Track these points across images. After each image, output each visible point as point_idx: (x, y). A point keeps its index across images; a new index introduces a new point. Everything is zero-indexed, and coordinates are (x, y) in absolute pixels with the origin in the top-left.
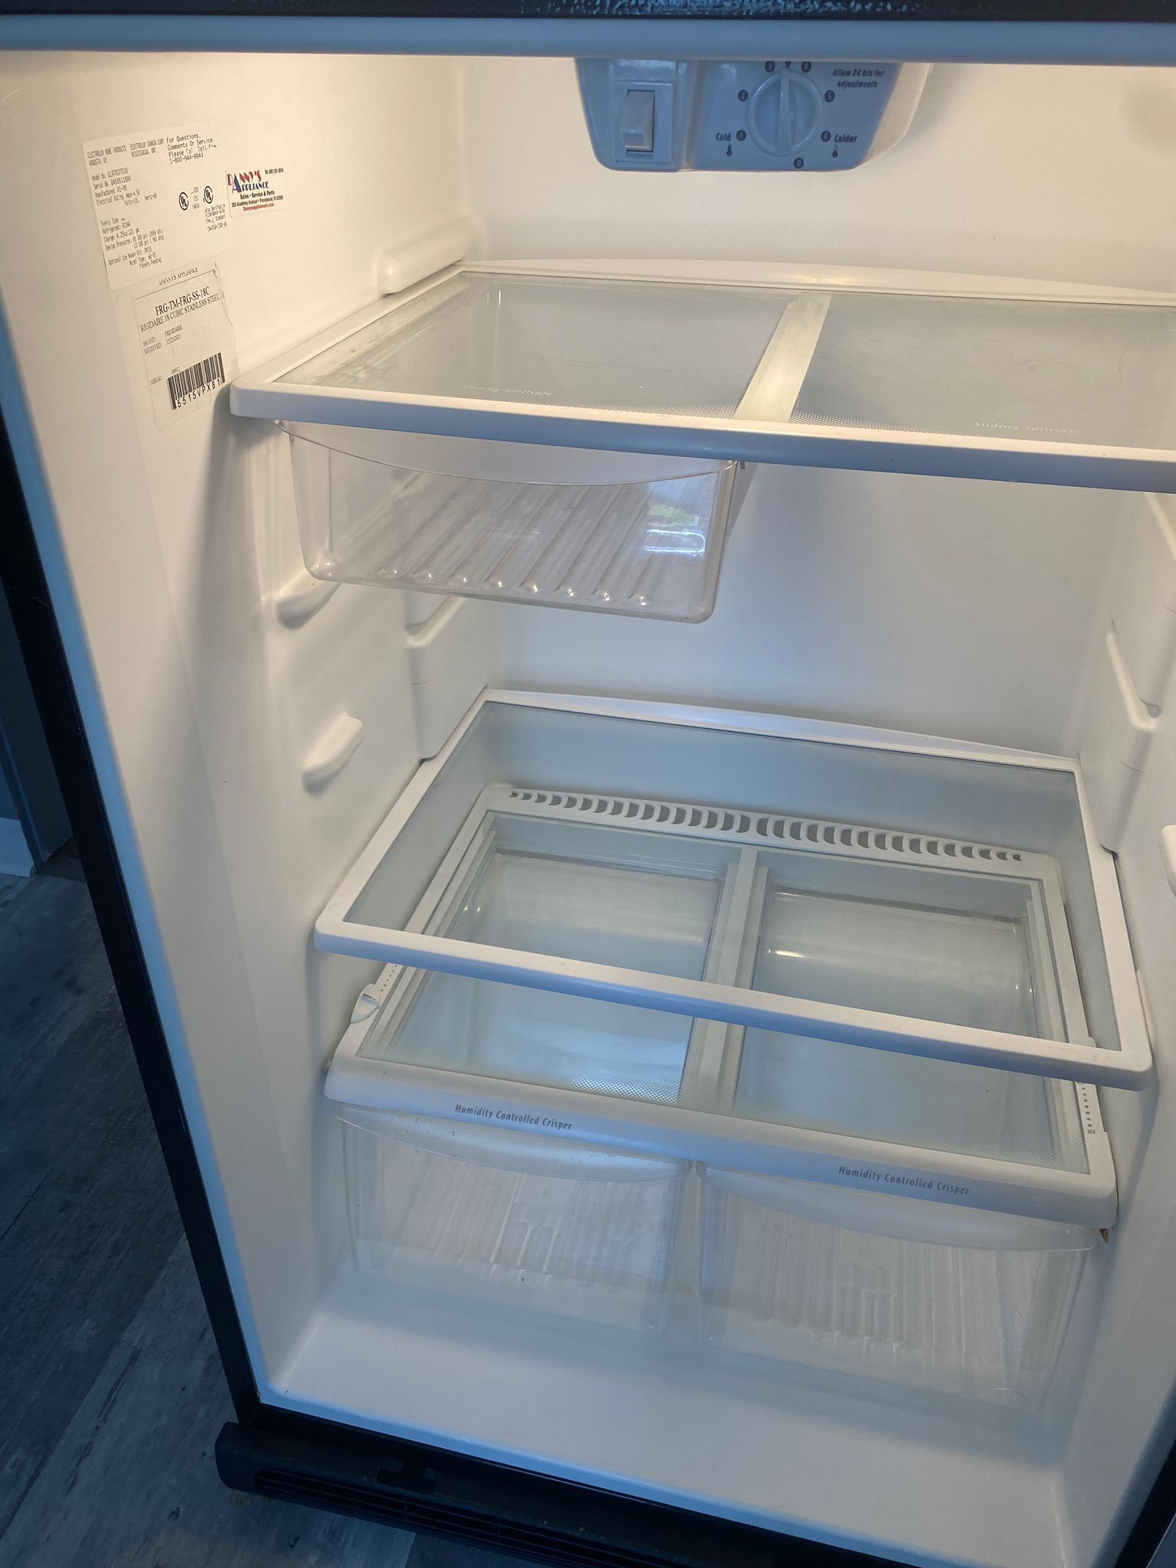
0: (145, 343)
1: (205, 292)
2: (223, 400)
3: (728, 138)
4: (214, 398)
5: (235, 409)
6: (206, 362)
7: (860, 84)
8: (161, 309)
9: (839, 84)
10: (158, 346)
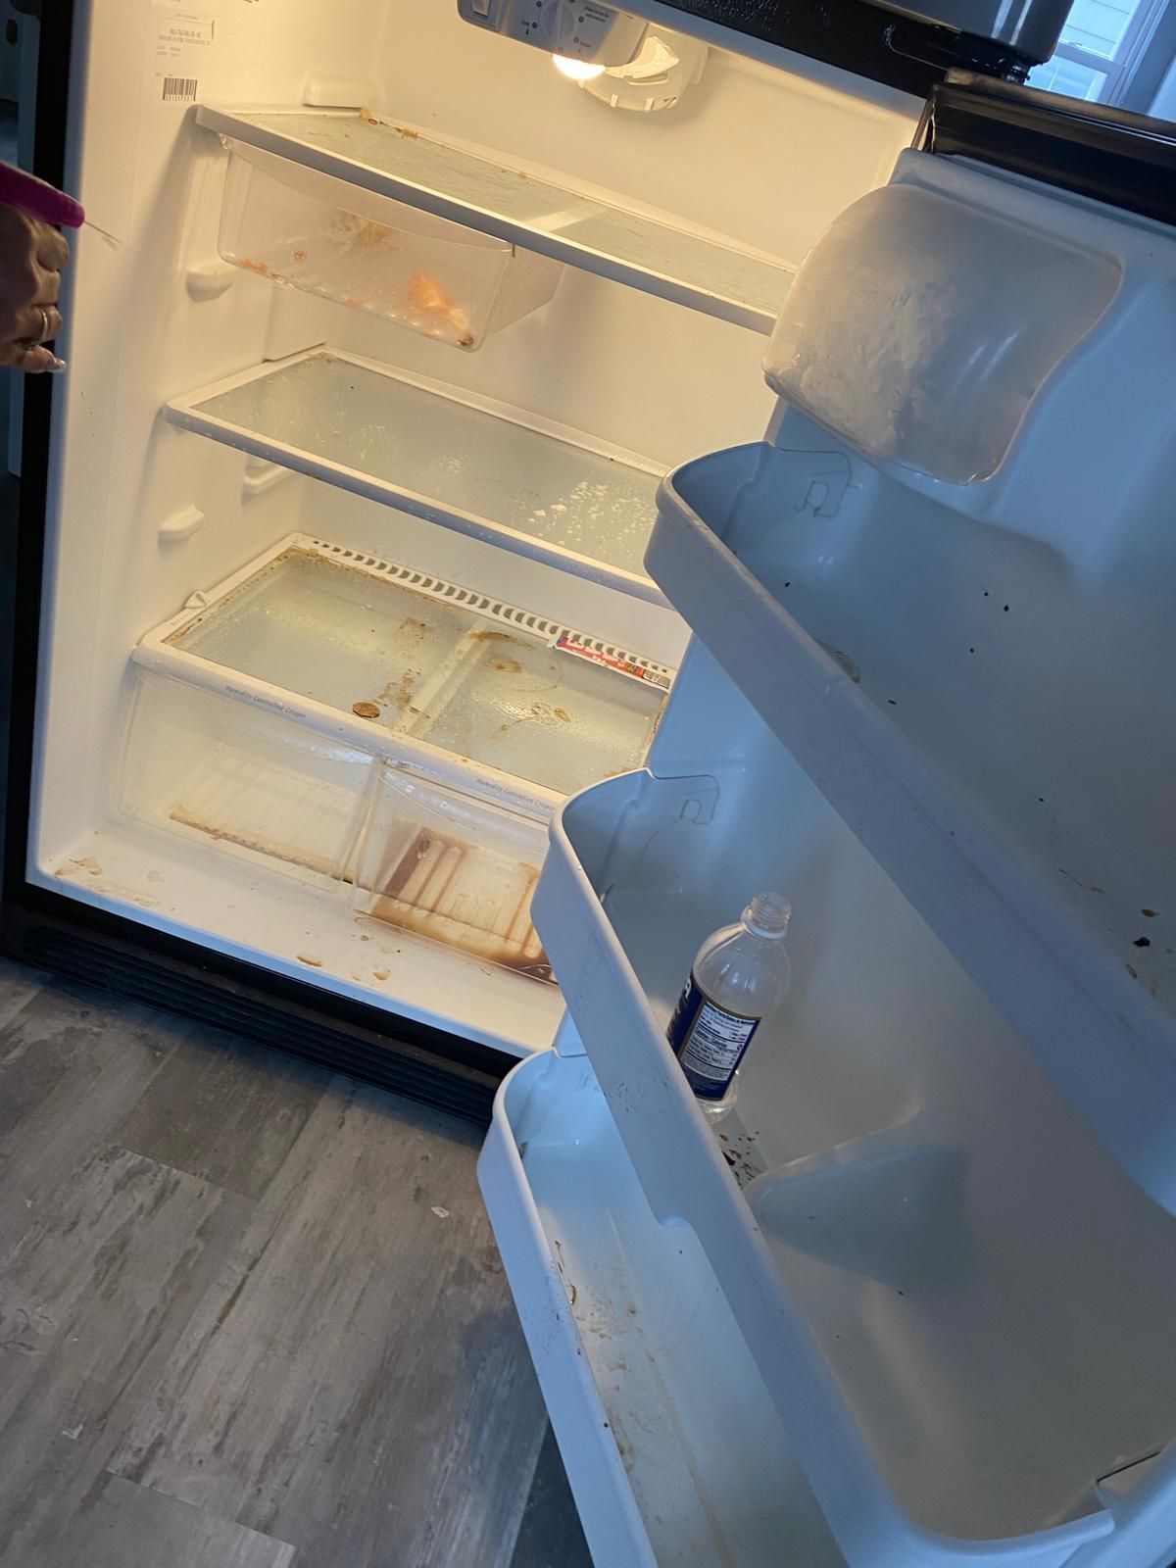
0: (159, 48)
1: (199, 35)
2: (192, 113)
3: (528, 24)
4: (187, 107)
5: (199, 121)
6: (188, 81)
7: (597, 18)
8: (172, 31)
9: (588, 15)
10: (165, 53)
